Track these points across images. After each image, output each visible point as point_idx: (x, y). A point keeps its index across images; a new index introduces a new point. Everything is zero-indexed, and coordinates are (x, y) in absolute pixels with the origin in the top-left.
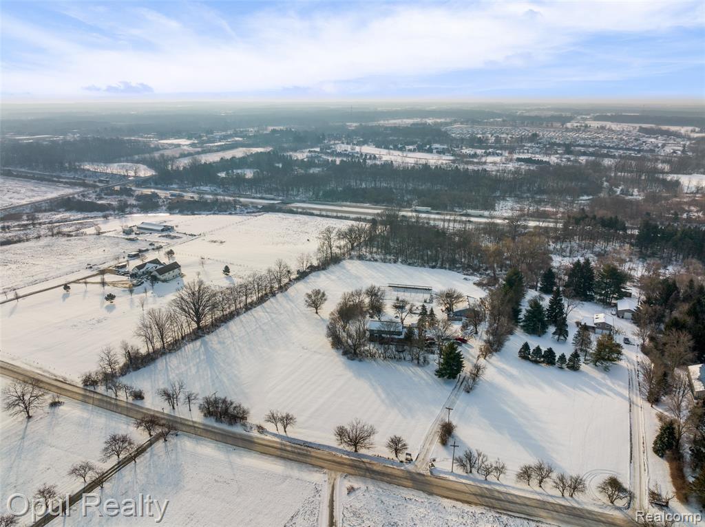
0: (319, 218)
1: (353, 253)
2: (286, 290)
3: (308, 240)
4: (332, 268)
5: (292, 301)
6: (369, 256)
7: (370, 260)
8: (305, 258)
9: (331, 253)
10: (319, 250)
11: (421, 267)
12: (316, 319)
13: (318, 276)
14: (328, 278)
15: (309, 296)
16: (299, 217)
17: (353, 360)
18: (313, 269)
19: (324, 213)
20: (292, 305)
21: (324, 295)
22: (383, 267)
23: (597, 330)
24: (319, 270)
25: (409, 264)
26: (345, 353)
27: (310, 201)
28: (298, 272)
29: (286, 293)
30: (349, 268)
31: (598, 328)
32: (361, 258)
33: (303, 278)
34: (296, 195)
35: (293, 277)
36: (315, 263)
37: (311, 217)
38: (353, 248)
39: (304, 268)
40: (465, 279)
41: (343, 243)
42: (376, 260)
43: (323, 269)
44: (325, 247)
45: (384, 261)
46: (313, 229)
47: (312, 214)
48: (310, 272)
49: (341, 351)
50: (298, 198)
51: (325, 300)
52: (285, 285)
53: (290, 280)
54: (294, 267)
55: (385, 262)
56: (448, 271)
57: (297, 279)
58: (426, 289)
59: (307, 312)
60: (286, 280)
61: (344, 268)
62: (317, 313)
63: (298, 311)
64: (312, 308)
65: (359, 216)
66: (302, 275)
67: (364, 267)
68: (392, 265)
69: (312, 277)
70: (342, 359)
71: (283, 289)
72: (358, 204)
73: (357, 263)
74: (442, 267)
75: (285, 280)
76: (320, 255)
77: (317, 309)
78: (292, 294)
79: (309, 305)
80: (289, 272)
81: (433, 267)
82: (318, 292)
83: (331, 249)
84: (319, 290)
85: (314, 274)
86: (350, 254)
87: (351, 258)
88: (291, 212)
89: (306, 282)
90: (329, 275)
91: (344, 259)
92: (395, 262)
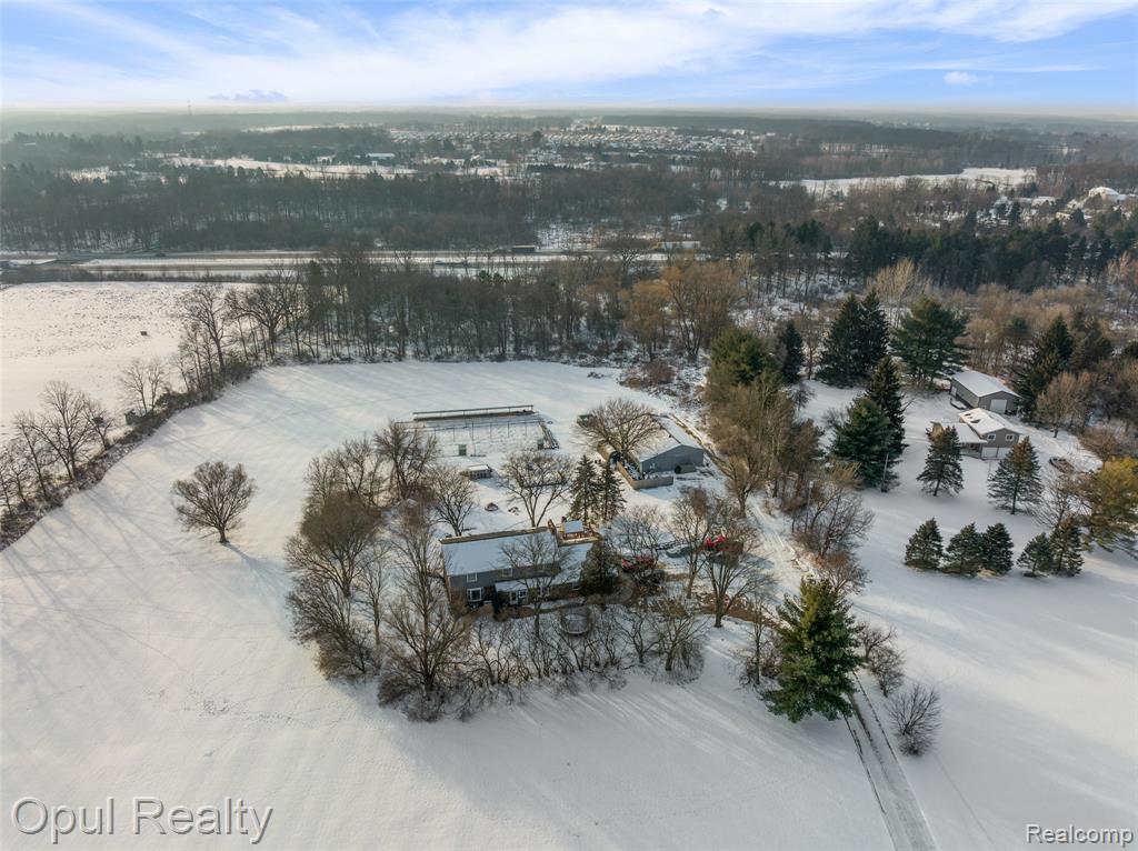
0: (162, 286)
1: (279, 350)
2: (99, 478)
3: (144, 334)
4: (232, 393)
5: (125, 513)
6: (325, 353)
7: (331, 361)
8: (146, 374)
9: (220, 354)
10: (184, 347)
11: (469, 361)
12: (228, 564)
13: (198, 422)
14: (228, 421)
15: (187, 490)
16: (105, 286)
17: (432, 718)
18: (173, 404)
19: (175, 274)
20: (131, 528)
21: (239, 477)
22: (374, 373)
23: (986, 451)
24: (193, 404)
25: (438, 359)
26: (392, 694)
27: (130, 253)
28: (130, 417)
29: (99, 488)
30: (283, 388)
31: (990, 445)
32: (303, 358)
33: (150, 434)
34: (92, 246)
35: (115, 434)
36: (180, 386)
37: (140, 286)
38: (274, 339)
39: (147, 401)
40: (591, 375)
41: (247, 324)
42: (349, 360)
43: (208, 399)
44: (200, 339)
45: (370, 358)
46: (152, 309)
47: (142, 278)
48: (168, 414)
49: (373, 688)
50: (101, 251)
51: (248, 493)
52: (92, 464)
53: (107, 446)
54: (115, 403)
55: (373, 361)
56: (536, 363)
57: (131, 440)
58: (517, 413)
59: (186, 546)
60: (95, 448)
61: (270, 390)
62: (224, 541)
63: (155, 546)
64: (205, 530)
65: (263, 272)
66: (145, 426)
67: (323, 381)
68: (395, 367)
69: (177, 427)
70: (391, 727)
71: (85, 476)
72: (253, 252)
73: (300, 371)
74: (519, 356)
75: (89, 449)
76: (188, 364)
77: (221, 530)
78: (123, 488)
79: (194, 521)
80: (99, 421)
81: (501, 358)
82: (215, 474)
83: (217, 342)
84: (219, 465)
85: (179, 416)
86: (272, 354)
87: (278, 362)
88: (85, 277)
89: (163, 445)
90: (228, 414)
91: (260, 367)
92: (400, 357)
